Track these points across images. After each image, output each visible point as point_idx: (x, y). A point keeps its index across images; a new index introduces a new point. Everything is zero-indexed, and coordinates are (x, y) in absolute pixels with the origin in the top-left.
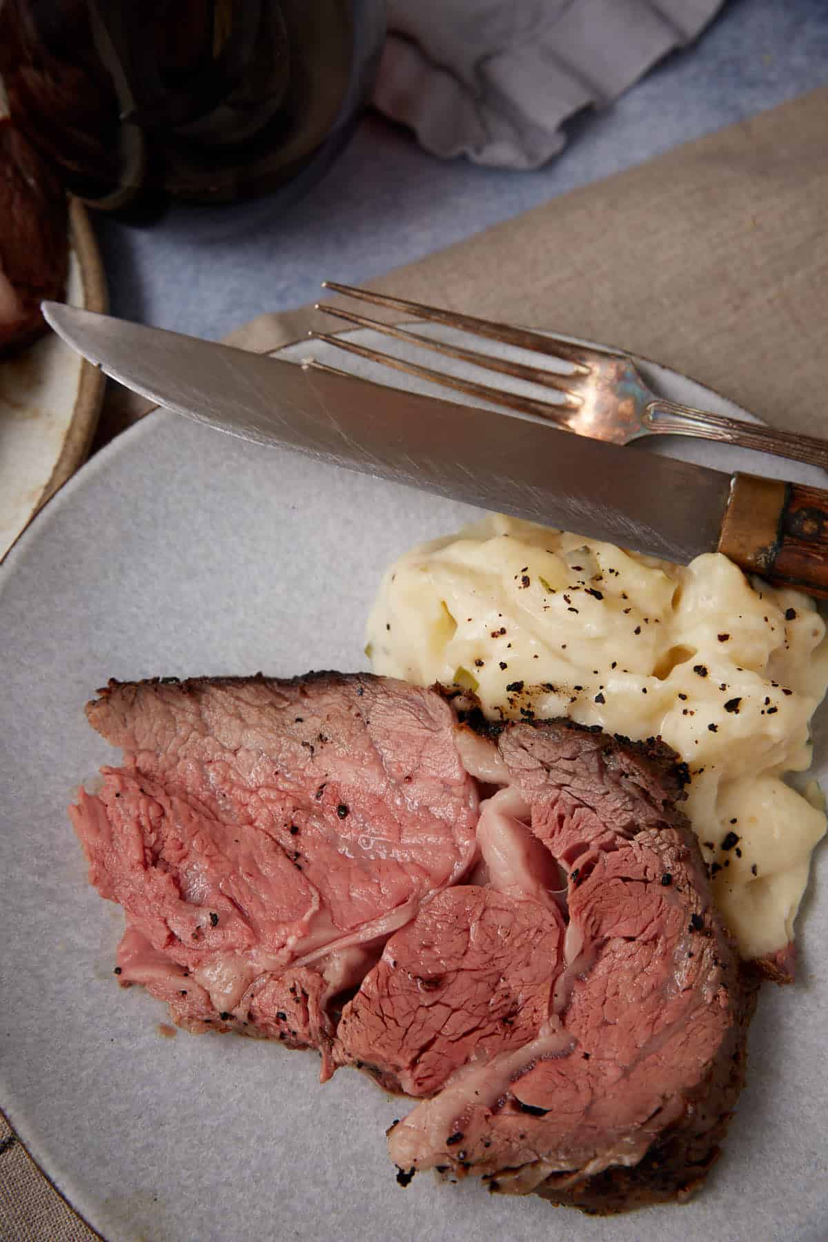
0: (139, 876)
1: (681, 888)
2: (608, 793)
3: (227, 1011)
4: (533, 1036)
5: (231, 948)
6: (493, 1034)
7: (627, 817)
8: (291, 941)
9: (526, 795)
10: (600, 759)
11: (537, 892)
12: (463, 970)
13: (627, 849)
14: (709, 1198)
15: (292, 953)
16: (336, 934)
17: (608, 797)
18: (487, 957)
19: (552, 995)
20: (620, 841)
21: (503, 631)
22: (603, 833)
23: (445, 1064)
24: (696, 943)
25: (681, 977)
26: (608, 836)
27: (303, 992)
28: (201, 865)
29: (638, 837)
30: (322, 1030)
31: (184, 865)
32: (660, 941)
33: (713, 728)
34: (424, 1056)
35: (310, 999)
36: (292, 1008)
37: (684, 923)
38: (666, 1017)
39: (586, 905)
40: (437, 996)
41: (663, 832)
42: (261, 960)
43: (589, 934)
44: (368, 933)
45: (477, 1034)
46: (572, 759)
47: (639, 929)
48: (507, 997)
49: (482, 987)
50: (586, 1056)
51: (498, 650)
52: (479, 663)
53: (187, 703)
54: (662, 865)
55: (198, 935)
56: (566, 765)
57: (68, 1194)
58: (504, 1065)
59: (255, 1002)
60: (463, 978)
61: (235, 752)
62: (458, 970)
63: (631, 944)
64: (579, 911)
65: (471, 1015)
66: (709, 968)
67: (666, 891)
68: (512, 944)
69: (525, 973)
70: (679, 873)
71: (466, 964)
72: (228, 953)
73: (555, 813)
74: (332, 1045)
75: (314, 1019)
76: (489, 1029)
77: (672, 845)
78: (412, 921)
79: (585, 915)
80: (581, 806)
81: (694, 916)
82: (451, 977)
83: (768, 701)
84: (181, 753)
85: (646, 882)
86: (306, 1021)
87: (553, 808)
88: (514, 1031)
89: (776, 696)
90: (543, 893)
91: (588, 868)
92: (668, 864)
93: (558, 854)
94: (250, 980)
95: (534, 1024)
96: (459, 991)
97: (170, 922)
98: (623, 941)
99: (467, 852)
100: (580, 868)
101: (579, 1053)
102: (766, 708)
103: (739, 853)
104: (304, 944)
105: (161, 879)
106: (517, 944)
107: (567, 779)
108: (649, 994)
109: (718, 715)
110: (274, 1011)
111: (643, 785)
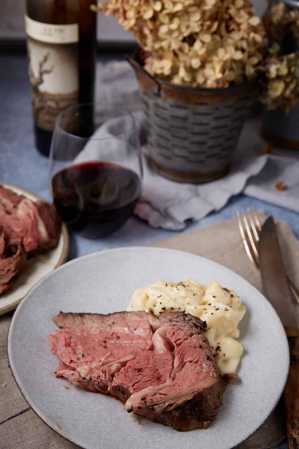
0: (64, 348)
1: (204, 349)
2: (186, 326)
3: (84, 377)
4: (165, 382)
5: (87, 362)
6: (154, 381)
7: (191, 331)
8: (103, 360)
9: (165, 328)
10: (184, 317)
11: (167, 351)
12: (147, 368)
13: (190, 339)
14: (213, 428)
15: (103, 363)
16: (115, 359)
17: (186, 327)
18: (154, 365)
19: (171, 373)
20: (189, 337)
21: (161, 296)
22: (184, 336)
23: (142, 387)
24: (208, 362)
25: (204, 371)
26: (186, 337)
27: (105, 371)
28: (80, 347)
29: (193, 336)
30: (109, 379)
31: (75, 347)
32: (199, 362)
33: (212, 314)
34: (136, 384)
35: (107, 372)
36: (102, 374)
37: (205, 357)
38: (201, 378)
39: (180, 352)
40: (140, 373)
41: (200, 335)
42: (94, 365)
43: (180, 361)
44: (123, 360)
45: (150, 381)
46: (177, 318)
47: (193, 359)
48: (158, 374)
49: (152, 372)
50: (179, 386)
51: (160, 300)
52: (155, 306)
53: (79, 318)
54: (199, 343)
55: (78, 359)
56: (175, 319)
57: (38, 413)
58: (157, 387)
59: (92, 375)
60: (147, 370)
61: (91, 328)
62: (146, 368)
63: (191, 363)
64: (178, 354)
65: (149, 377)
66: (212, 368)
67: (200, 349)
68: (160, 363)
69: (163, 369)
70: (204, 345)
71: (148, 366)
72: (86, 363)
73: (172, 332)
74: (112, 382)
75: (107, 377)
76: (154, 380)
77: (202, 338)
78: (134, 358)
79: (179, 355)
80: (179, 330)
81: (208, 356)
82: (144, 369)
83: (226, 308)
84: (77, 329)
85: (195, 347)
86: (105, 378)
87: (172, 330)
88: (160, 381)
89: (228, 307)
90: (169, 352)
91: (180, 344)
92: (201, 342)
93: (173, 341)
94: (91, 370)
95: (165, 380)
96: (146, 372)
97: (71, 358)
98: (189, 363)
99: (150, 343)
100: (178, 343)
101: (177, 385)
102: (225, 310)
103: (220, 350)
104: (106, 361)
105: (70, 349)
106: (162, 363)
107: (175, 323)
108: (196, 374)
109: (213, 311)
110: (97, 376)
111: (194, 322)
